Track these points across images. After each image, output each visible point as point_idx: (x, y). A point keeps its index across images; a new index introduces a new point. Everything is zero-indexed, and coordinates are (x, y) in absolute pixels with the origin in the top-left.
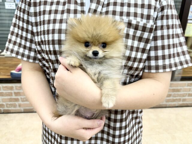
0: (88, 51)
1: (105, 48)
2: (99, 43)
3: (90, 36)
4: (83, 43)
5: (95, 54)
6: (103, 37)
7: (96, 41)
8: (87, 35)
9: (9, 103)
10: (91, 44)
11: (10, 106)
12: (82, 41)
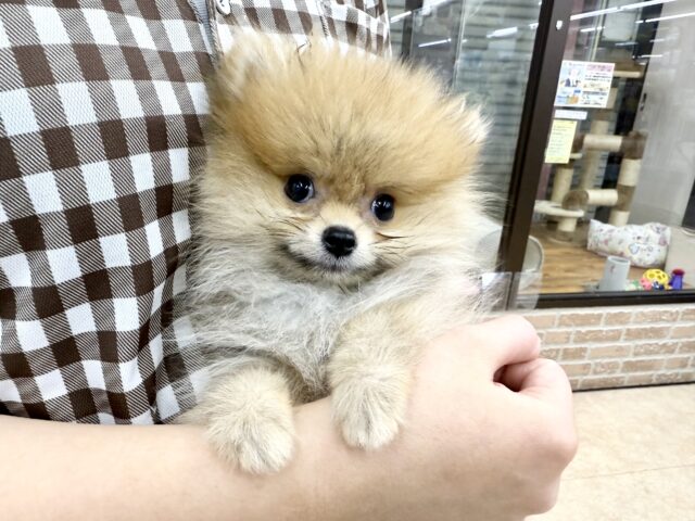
0: (298, 225)
1: (388, 223)
2: (365, 193)
6: (394, 159)
7: (356, 177)
10: (322, 190)
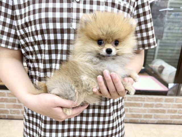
0: (101, 49)
1: (118, 46)
2: (113, 41)
3: (105, 33)
4: (96, 40)
5: (109, 51)
6: (117, 34)
7: (111, 39)
8: (102, 32)
9: (13, 109)
10: (104, 42)
11: (14, 113)
12: (95, 39)
